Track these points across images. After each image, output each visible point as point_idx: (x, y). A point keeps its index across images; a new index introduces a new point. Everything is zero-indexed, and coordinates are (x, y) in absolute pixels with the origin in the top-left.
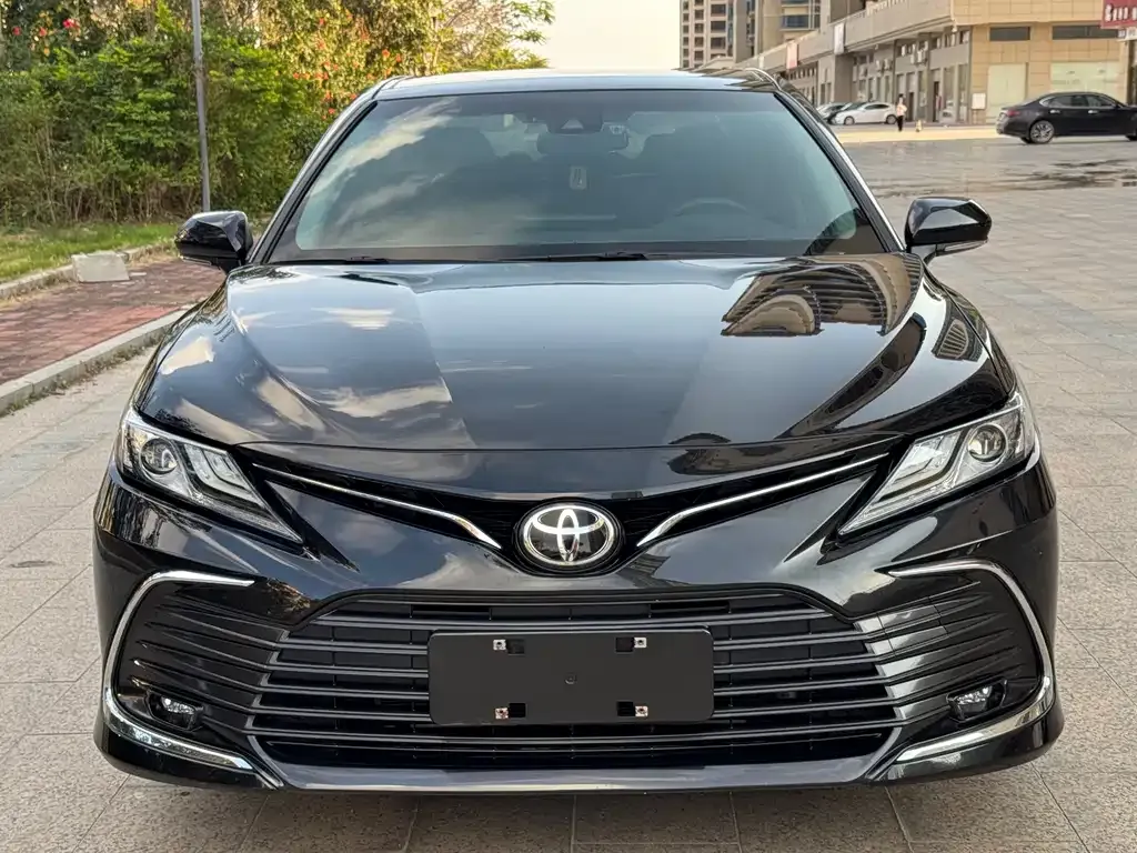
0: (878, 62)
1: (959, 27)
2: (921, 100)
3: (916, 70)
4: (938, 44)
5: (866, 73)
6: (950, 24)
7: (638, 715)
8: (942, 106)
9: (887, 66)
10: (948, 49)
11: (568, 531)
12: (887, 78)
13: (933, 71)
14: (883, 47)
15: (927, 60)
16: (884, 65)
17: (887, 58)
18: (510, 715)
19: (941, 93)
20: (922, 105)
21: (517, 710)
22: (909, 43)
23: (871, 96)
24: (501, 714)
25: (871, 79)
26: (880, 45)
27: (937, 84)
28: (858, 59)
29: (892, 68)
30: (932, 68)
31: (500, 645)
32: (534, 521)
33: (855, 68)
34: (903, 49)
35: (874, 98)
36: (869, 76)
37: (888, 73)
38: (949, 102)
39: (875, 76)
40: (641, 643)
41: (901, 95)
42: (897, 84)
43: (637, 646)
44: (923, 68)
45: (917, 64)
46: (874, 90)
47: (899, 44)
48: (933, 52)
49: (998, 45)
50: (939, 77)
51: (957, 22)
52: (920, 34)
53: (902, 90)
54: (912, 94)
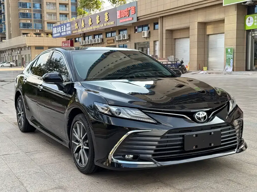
0: (7, 53)
1: (28, 46)
2: (19, 62)
3: (18, 55)
4: (23, 50)
5: (4, 55)
6: (26, 45)
7: (212, 145)
8: (25, 63)
9: (10, 54)
10: (25, 50)
11: (202, 116)
12: (10, 56)
13: (22, 55)
14: (9, 50)
15: (20, 53)
16: (9, 54)
17: (10, 52)
18: (195, 147)
19: (24, 60)
20: (20, 62)
21: (196, 147)
22: (15, 49)
23: (6, 60)
24: (194, 148)
25: (6, 57)
26: (8, 49)
27: (23, 58)
28: (2, 52)
29: (11, 54)
30: (21, 55)
31: (194, 136)
32: (197, 115)
33: (1, 54)
34: (14, 50)
35: (7, 61)
36: (5, 56)
37: (10, 55)
38: (27, 62)
39: (7, 56)
40: (212, 133)
41: (14, 60)
42: (13, 58)
43: (212, 134)
44: (19, 54)
45: (18, 54)
46: (7, 59)
47: (12, 49)
48: (21, 51)
49: (37, 50)
50: (24, 56)
51: (28, 45)
52: (18, 47)
53: (14, 59)
54: (17, 60)
